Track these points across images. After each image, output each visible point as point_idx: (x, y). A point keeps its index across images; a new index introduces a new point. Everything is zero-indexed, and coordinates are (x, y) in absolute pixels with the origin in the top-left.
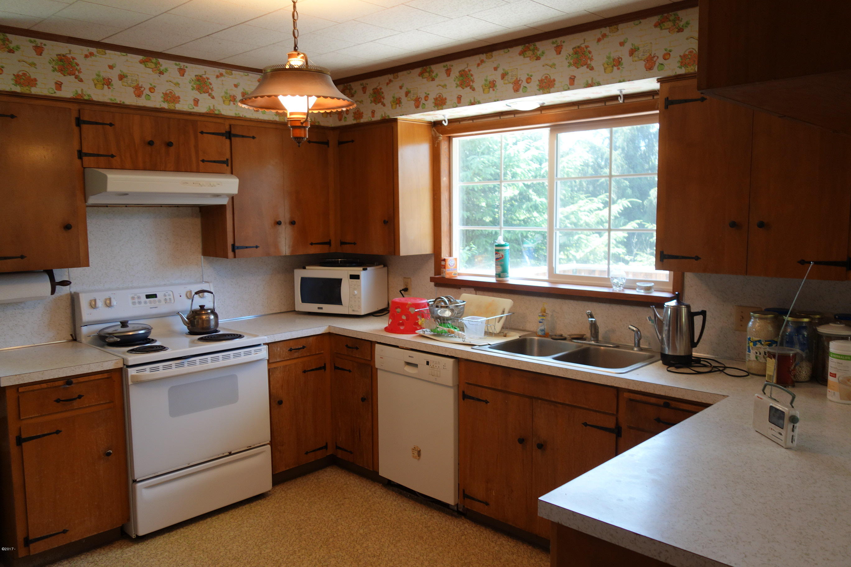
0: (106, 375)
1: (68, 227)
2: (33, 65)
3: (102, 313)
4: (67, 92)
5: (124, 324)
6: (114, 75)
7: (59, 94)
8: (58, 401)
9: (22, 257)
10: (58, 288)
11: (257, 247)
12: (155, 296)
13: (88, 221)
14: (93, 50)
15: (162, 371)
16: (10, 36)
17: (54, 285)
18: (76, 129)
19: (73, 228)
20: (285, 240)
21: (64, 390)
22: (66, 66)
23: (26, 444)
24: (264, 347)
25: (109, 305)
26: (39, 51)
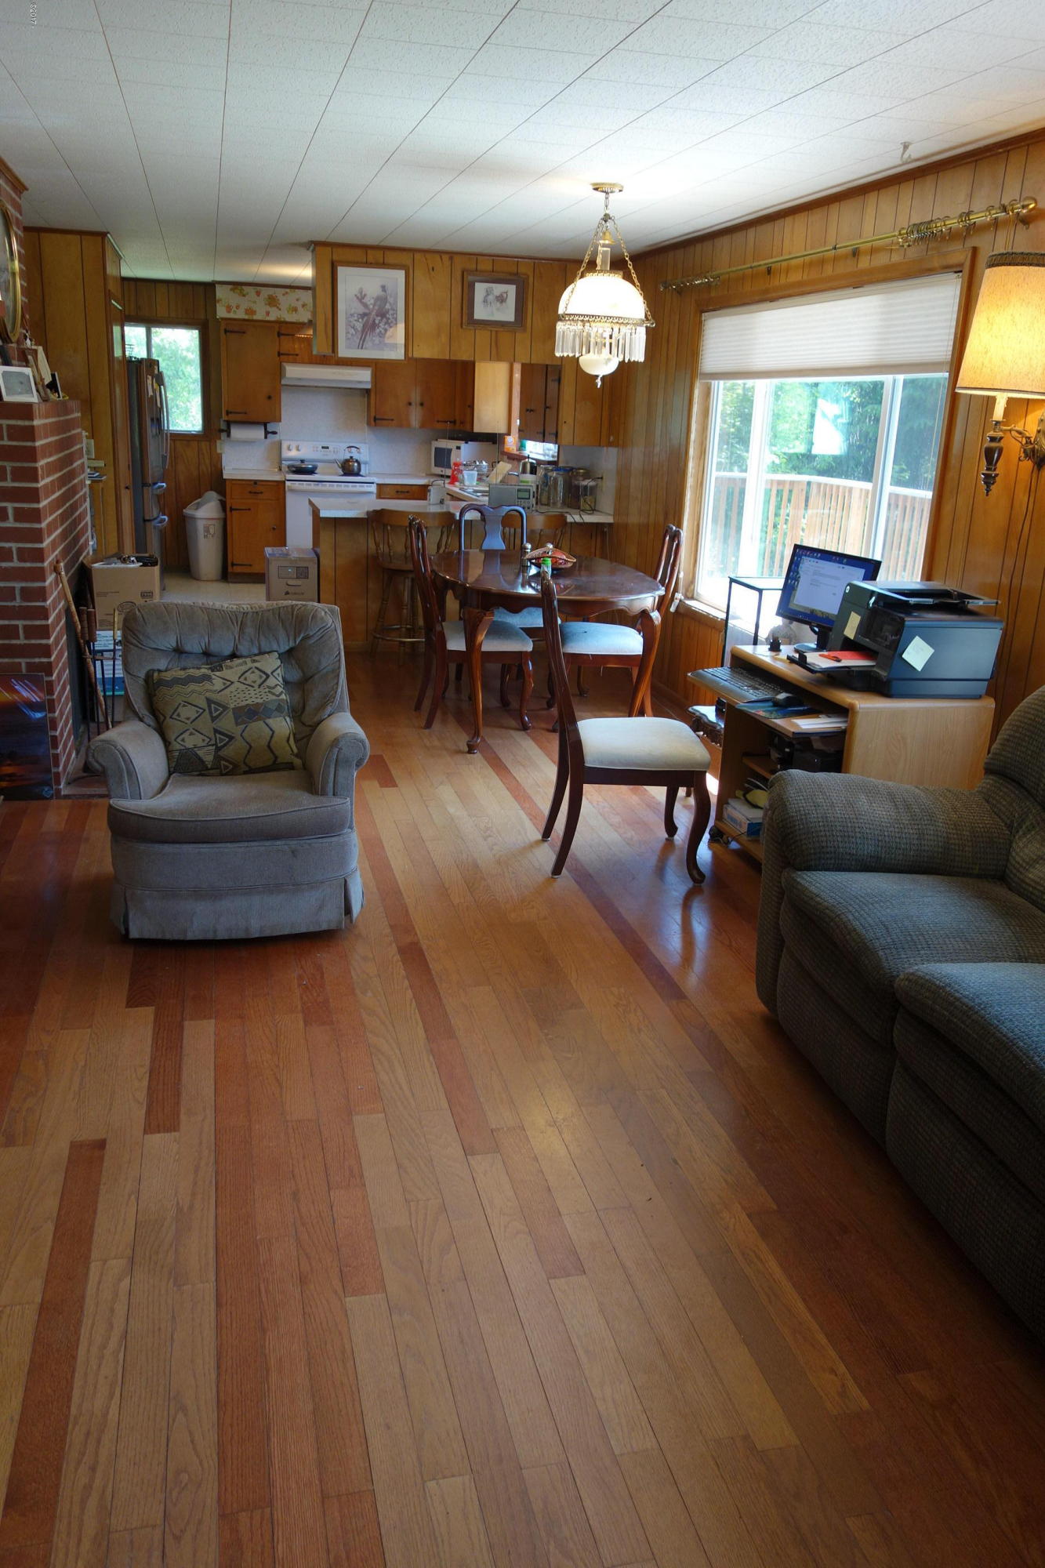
0: (275, 484)
1: (270, 397)
2: (255, 302)
3: (293, 453)
4: (272, 318)
5: (302, 461)
6: (299, 304)
7: (268, 319)
8: (250, 492)
9: (245, 413)
10: (269, 435)
11: (392, 420)
12: (327, 448)
13: (283, 395)
14: (288, 290)
15: (305, 486)
16: (243, 287)
17: (267, 433)
18: (277, 338)
19: (273, 398)
20: (415, 416)
21: (253, 487)
22: (272, 301)
23: (234, 512)
24: (375, 485)
25: (298, 450)
26: (258, 294)
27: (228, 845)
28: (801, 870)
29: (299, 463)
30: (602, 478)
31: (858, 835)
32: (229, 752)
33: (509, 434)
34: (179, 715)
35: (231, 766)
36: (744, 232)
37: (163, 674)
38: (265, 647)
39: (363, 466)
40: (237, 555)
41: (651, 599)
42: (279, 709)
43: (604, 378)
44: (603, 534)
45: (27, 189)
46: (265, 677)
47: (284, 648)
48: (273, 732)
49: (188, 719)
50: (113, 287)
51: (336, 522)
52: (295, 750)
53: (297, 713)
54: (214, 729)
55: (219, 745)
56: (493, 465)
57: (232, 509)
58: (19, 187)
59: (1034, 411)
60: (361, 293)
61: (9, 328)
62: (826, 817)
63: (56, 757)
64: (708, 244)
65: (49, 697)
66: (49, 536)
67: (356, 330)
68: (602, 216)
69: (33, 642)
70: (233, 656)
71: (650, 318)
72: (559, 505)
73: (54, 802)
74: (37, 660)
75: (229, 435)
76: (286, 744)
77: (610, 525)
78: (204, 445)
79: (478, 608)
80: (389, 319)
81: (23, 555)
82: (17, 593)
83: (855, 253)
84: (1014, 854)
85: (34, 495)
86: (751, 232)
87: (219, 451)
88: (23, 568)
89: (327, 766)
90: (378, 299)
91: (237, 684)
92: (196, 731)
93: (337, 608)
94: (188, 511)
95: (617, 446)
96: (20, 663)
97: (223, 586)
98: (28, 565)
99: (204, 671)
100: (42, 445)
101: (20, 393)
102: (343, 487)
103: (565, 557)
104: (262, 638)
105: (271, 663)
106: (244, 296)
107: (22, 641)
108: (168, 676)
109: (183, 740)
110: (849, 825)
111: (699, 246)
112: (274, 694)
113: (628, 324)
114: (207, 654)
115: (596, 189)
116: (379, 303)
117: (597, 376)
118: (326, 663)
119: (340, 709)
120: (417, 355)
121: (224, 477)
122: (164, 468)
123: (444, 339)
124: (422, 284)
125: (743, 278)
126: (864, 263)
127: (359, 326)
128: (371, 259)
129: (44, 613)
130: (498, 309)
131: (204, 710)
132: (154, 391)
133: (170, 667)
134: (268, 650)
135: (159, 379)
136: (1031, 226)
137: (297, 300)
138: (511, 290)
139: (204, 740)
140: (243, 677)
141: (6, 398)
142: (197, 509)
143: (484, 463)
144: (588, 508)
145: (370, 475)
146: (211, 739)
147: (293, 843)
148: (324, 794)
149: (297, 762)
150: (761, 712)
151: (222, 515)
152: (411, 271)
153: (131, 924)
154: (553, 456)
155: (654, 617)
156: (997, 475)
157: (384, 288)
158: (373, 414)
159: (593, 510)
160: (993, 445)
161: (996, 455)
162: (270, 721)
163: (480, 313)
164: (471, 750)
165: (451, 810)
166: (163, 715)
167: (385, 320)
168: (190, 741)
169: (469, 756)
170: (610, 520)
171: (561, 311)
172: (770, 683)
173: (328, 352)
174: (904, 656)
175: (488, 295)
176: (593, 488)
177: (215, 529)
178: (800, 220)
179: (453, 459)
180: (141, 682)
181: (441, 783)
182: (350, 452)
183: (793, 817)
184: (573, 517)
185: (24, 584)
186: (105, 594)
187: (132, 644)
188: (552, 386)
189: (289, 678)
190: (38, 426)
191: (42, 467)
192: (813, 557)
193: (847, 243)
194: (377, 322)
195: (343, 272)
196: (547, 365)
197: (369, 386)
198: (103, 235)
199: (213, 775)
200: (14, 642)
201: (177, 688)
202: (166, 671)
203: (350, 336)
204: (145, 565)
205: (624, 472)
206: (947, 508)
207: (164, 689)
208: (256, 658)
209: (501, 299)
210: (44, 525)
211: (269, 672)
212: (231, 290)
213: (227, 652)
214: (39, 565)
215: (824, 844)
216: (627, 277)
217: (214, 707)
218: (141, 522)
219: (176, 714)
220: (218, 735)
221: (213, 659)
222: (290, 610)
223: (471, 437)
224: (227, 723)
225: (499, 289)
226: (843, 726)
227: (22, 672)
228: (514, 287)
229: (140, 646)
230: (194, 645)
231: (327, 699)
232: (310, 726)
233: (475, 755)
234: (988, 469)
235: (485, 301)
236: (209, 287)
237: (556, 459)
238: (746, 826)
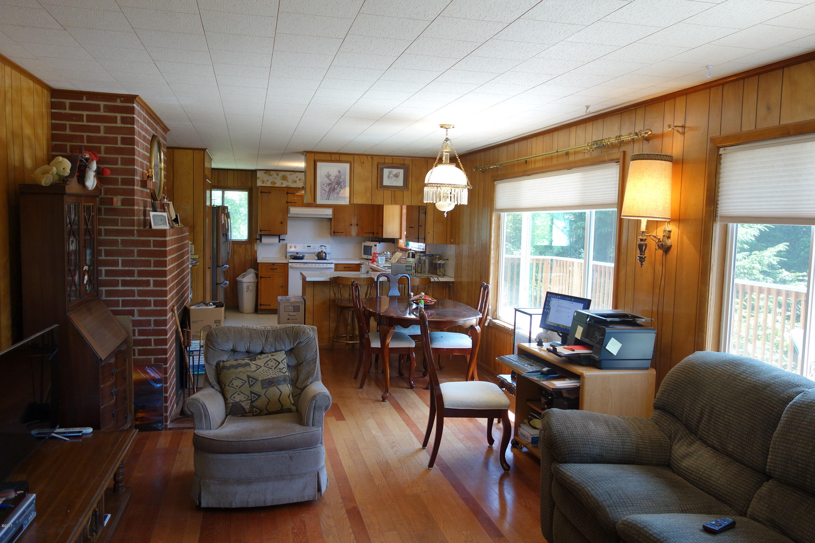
0: (283, 265)
1: (282, 223)
2: (276, 179)
3: (293, 250)
4: (284, 185)
5: (297, 253)
6: (297, 179)
7: (282, 186)
8: (271, 269)
9: (270, 231)
10: (281, 241)
11: (343, 233)
12: (310, 246)
13: (288, 222)
14: (292, 173)
15: (298, 265)
16: (271, 172)
17: (280, 240)
18: (286, 195)
19: (283, 223)
20: (354, 231)
21: (272, 266)
22: (284, 178)
23: (262, 279)
24: (333, 264)
25: (295, 247)
26: (278, 175)
27: (257, 454)
28: (561, 463)
29: (296, 254)
30: (448, 259)
31: (590, 443)
32: (257, 403)
33: (401, 238)
34: (232, 384)
35: (259, 411)
36: (513, 144)
37: (225, 363)
38: (278, 348)
39: (327, 255)
40: (263, 300)
41: (475, 320)
42: (285, 380)
43: (447, 213)
44: (450, 287)
45: (169, 131)
46: (278, 363)
47: (288, 348)
48: (281, 392)
49: (237, 386)
50: (207, 173)
51: (314, 283)
52: (293, 402)
53: (294, 382)
54: (251, 391)
55: (253, 400)
56: (393, 253)
57: (261, 278)
58: (166, 129)
59: (660, 226)
60: (328, 174)
61: (157, 194)
62: (573, 434)
63: (166, 407)
64: (496, 150)
65: (164, 376)
66: (170, 294)
67: (326, 191)
68: (445, 139)
69: (159, 347)
70: (262, 353)
71: (469, 184)
72: (427, 272)
73: (163, 432)
74: (160, 357)
75: (261, 241)
76: (288, 399)
77: (453, 282)
78: (248, 246)
79: (387, 326)
80: (341, 186)
81: (156, 303)
82: (152, 322)
83: (567, 154)
84: (673, 452)
85: (164, 274)
86: (516, 144)
87: (255, 249)
88: (156, 310)
89: (309, 410)
90: (336, 177)
91: (263, 368)
92: (242, 392)
93: (315, 327)
94: (239, 279)
95: (455, 244)
96: (151, 359)
97: (255, 316)
98: (159, 308)
99: (247, 361)
100: (170, 250)
101: (161, 225)
102: (317, 266)
103: (430, 299)
104: (277, 343)
105: (281, 356)
106: (271, 176)
107: (153, 347)
108: (228, 364)
109: (234, 397)
110: (585, 438)
111: (491, 151)
112: (282, 372)
113: (459, 187)
114: (248, 352)
115: (442, 127)
116: (337, 178)
117: (445, 212)
118: (309, 356)
119: (316, 379)
120: (356, 202)
121: (258, 262)
122: (228, 258)
123: (369, 195)
124: (358, 169)
125: (514, 165)
126: (572, 158)
127: (327, 189)
128: (333, 159)
129: (165, 332)
130: (395, 181)
131: (246, 381)
132: (225, 221)
133: (229, 359)
134: (280, 350)
135: (228, 215)
136: (650, 142)
137: (297, 177)
138: (401, 172)
139: (245, 397)
140: (267, 364)
141: (153, 227)
142: (243, 278)
143: (388, 253)
144: (441, 274)
145: (331, 259)
146: (249, 397)
147: (291, 452)
148: (307, 425)
149: (294, 408)
150: (535, 378)
151: (256, 280)
152: (353, 164)
153: (202, 499)
154: (423, 249)
155: (477, 329)
156: (645, 257)
157: (339, 172)
158: (333, 231)
159: (444, 275)
160: (642, 243)
161: (644, 248)
162: (280, 387)
163: (386, 182)
164: (384, 399)
165: (374, 433)
166: (224, 384)
167: (339, 186)
168: (238, 398)
169: (383, 403)
170: (453, 280)
171: (426, 182)
172: (538, 363)
173: (311, 201)
174: (607, 348)
175: (390, 174)
176: (443, 264)
177: (252, 287)
178: (540, 139)
179: (373, 251)
180: (214, 367)
181: (369, 418)
182: (321, 248)
183: (555, 434)
184: (434, 279)
185: (156, 318)
186: (196, 322)
187: (210, 348)
188: (422, 216)
189: (290, 364)
190: (168, 240)
191: (169, 260)
192: (556, 298)
193: (563, 150)
194: (336, 187)
195: (319, 164)
196: (419, 206)
197: (331, 217)
198: (204, 150)
199: (249, 416)
200: (148, 347)
201: (232, 370)
202: (227, 361)
203: (322, 194)
204: (217, 307)
205: (459, 256)
206: (622, 273)
207: (225, 371)
208: (274, 354)
209: (397, 176)
210: (168, 288)
211: (280, 361)
212: (265, 173)
213: (259, 351)
214: (164, 308)
215: (573, 448)
216: (458, 166)
217: (251, 380)
218: (215, 284)
219: (231, 384)
220: (252, 395)
221: (251, 355)
222: (291, 328)
223: (382, 240)
224: (257, 388)
225: (395, 171)
226: (578, 384)
227: (151, 363)
228: (403, 170)
229: (214, 348)
230: (242, 348)
231: (310, 374)
232: (300, 389)
233: (386, 403)
234: (640, 254)
235: (389, 177)
236: (254, 172)
237: (424, 250)
238: (531, 439)
